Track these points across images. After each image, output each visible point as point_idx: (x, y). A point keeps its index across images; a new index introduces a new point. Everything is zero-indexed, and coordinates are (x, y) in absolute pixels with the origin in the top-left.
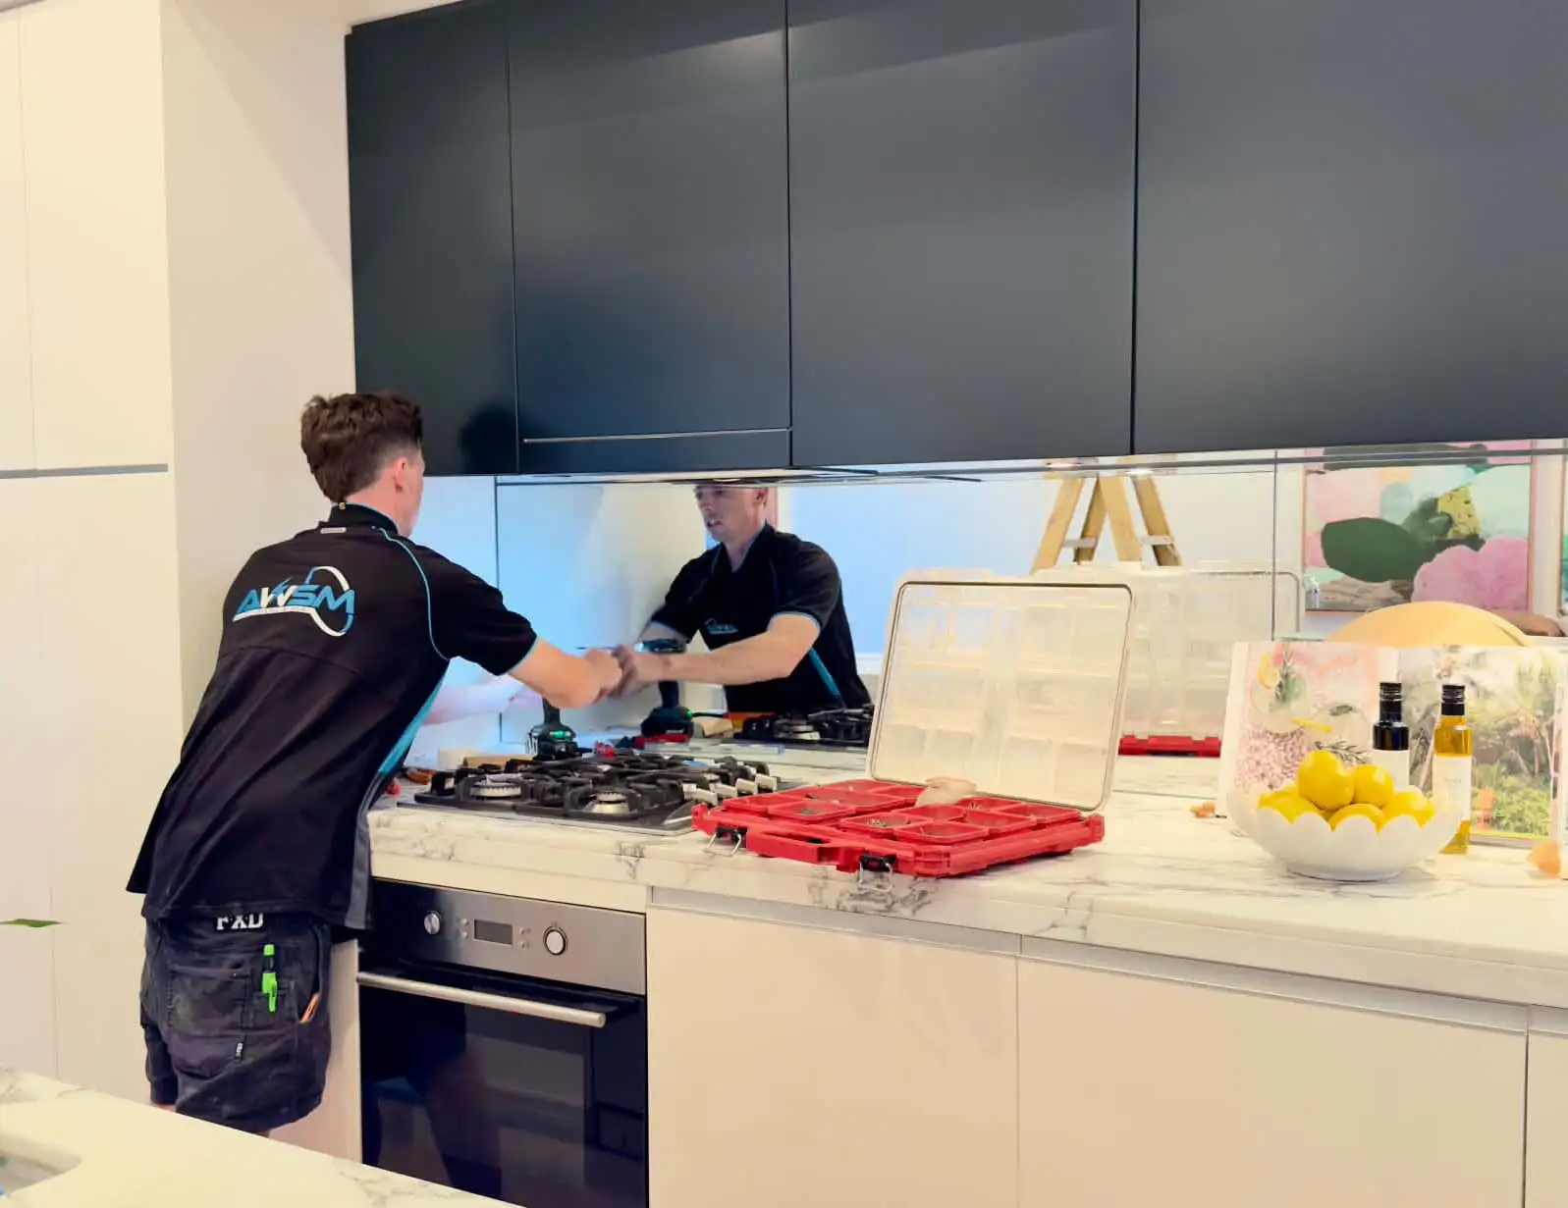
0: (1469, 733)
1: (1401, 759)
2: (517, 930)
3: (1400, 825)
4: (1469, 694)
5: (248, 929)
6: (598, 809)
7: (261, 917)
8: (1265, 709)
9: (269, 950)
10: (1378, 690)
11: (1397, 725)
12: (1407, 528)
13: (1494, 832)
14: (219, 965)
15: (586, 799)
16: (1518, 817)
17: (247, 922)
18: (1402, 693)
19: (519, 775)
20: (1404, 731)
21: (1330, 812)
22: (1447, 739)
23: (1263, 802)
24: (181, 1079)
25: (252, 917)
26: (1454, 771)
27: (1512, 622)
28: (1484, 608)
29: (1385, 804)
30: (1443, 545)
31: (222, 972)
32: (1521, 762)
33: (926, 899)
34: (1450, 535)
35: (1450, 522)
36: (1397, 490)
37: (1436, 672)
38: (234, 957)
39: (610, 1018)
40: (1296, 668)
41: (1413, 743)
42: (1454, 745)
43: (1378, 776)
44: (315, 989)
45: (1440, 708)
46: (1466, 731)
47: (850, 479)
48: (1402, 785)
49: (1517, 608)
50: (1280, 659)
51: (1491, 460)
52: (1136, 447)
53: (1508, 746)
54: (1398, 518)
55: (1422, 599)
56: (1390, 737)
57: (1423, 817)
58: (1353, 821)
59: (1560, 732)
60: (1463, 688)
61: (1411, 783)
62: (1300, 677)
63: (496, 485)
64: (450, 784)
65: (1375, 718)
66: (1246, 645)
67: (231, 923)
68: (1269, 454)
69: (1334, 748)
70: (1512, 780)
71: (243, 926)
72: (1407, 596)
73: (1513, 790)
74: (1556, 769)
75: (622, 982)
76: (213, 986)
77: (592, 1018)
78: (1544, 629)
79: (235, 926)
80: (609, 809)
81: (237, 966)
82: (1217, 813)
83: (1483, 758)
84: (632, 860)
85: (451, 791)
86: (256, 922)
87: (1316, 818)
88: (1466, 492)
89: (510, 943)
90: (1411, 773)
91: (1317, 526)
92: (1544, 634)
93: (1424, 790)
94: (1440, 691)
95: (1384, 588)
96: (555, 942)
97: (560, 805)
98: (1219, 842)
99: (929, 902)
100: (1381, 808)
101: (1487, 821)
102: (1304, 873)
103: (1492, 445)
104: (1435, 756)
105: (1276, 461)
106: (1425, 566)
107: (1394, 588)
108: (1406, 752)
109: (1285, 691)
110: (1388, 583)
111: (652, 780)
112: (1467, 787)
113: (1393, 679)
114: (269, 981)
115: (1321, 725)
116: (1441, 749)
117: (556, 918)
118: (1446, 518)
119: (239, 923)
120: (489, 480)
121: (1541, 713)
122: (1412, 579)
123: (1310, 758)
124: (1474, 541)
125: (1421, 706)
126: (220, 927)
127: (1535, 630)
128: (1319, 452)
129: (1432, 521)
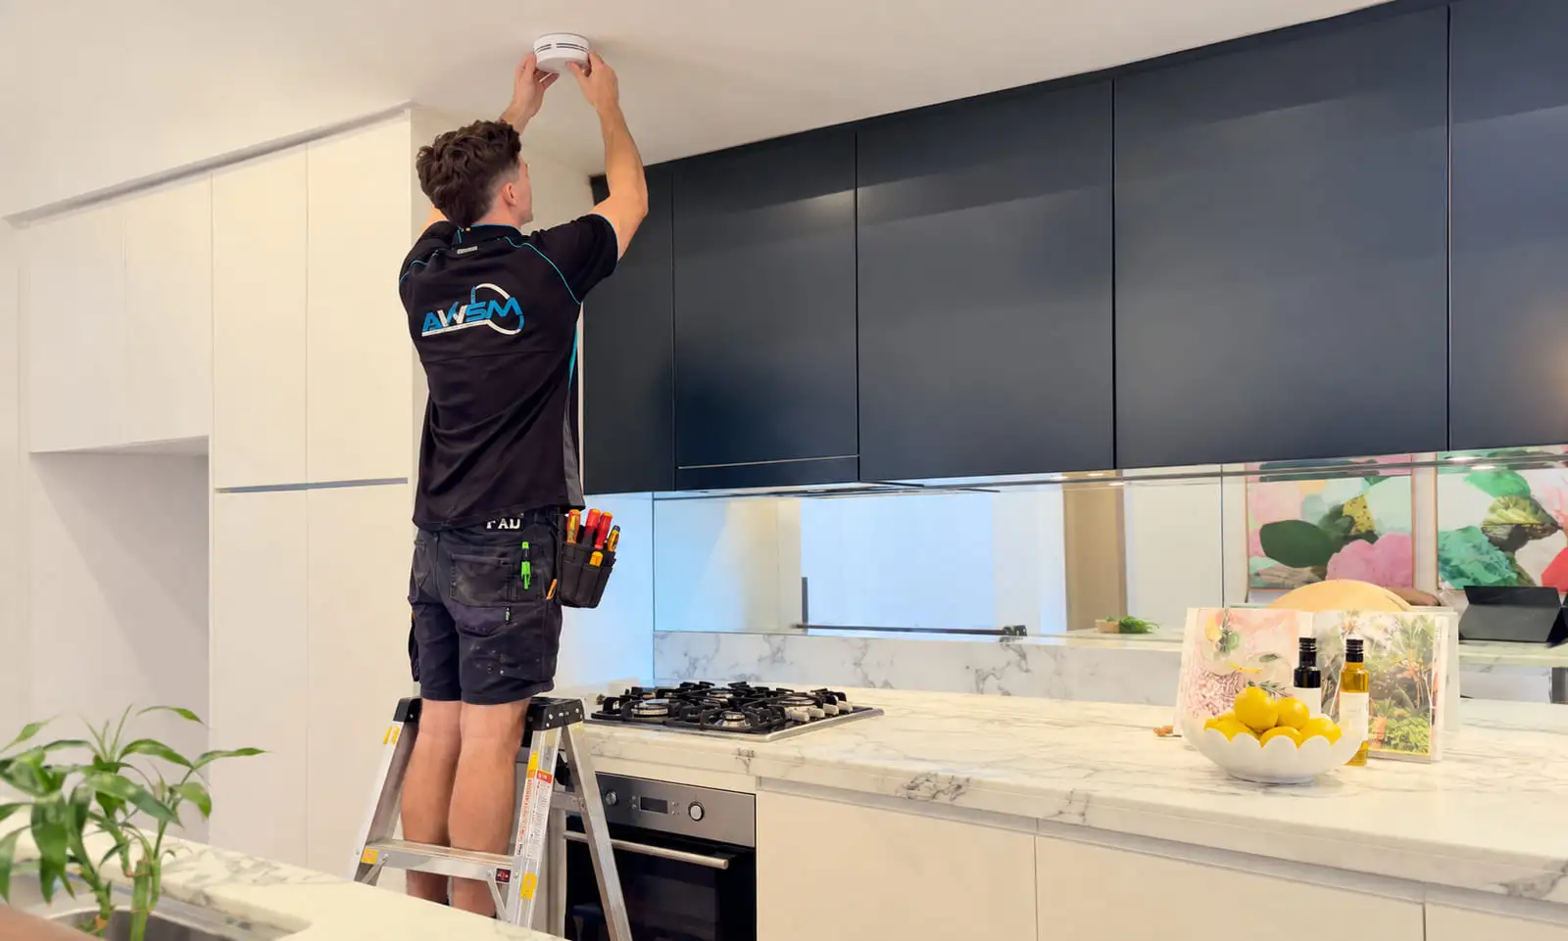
0: (1367, 677)
1: (1314, 694)
2: (671, 804)
3: (1314, 741)
4: (1366, 646)
5: (509, 530)
6: (725, 724)
7: (519, 521)
8: (1211, 656)
9: (525, 545)
10: (1298, 645)
11: (1313, 669)
12: (1321, 527)
13: (1386, 750)
14: (490, 553)
15: (718, 716)
16: (1405, 739)
17: (509, 524)
18: (1317, 645)
19: (667, 701)
20: (1318, 673)
21: (1259, 732)
22: (1348, 679)
23: (1209, 725)
24: (461, 635)
25: (512, 521)
26: (1354, 704)
27: (1402, 597)
28: (1379, 585)
29: (1302, 727)
30: (1348, 539)
31: (491, 559)
32: (1406, 696)
33: (962, 790)
34: (1353, 532)
35: (1352, 522)
36: (1314, 499)
37: (1341, 631)
38: (500, 549)
39: (731, 862)
40: (1235, 628)
41: (1325, 683)
42: (1355, 683)
43: (1298, 706)
44: (554, 577)
45: (1345, 658)
46: (1364, 675)
47: (906, 491)
48: (1316, 713)
49: (1404, 585)
50: (1224, 621)
51: (1382, 472)
52: (1118, 465)
53: (1397, 685)
54: (1314, 520)
55: (1330, 579)
56: (1307, 677)
57: (1333, 737)
58: (1277, 739)
59: (1436, 674)
60: (1361, 642)
61: (1322, 712)
62: (1236, 634)
63: (654, 499)
64: (616, 706)
65: (1296, 664)
66: (1197, 609)
67: (498, 523)
68: (1215, 468)
69: (1264, 687)
70: (1398, 711)
71: (506, 527)
72: (1323, 577)
73: (1401, 718)
74: (1434, 704)
75: (739, 839)
76: (487, 569)
77: (719, 862)
78: (1423, 599)
79: (500, 527)
80: (734, 725)
81: (503, 555)
82: (1175, 733)
83: (1377, 696)
84: (746, 758)
85: (618, 711)
86: (515, 524)
87: (1251, 738)
88: (1364, 500)
89: (666, 812)
90: (1322, 705)
91: (1256, 526)
92: (1426, 605)
93: (1333, 717)
94: (1344, 643)
95: (1307, 572)
96: (696, 812)
97: (697, 721)
98: (1175, 754)
99: (963, 793)
100: (1298, 730)
101: (1382, 742)
102: (1241, 778)
103: (1381, 460)
104: (1341, 693)
105: (1221, 474)
106: (1335, 555)
107: (1313, 571)
108: (1320, 689)
109: (1225, 643)
110: (1309, 568)
111: (763, 704)
112: (1365, 714)
113: (1308, 635)
114: (526, 568)
115: (1251, 669)
116: (1346, 687)
117: (697, 797)
118: (1349, 519)
119: (503, 524)
120: (649, 494)
121: (1421, 660)
122: (1326, 565)
123: (1244, 692)
124: (1371, 536)
125: (1331, 655)
126: (489, 526)
127: (1418, 601)
128: (1256, 466)
129: (1339, 521)
